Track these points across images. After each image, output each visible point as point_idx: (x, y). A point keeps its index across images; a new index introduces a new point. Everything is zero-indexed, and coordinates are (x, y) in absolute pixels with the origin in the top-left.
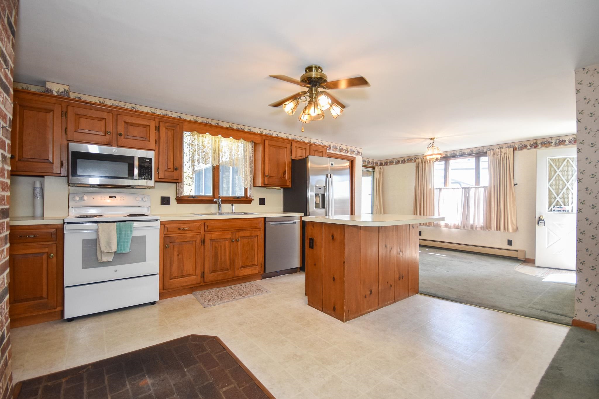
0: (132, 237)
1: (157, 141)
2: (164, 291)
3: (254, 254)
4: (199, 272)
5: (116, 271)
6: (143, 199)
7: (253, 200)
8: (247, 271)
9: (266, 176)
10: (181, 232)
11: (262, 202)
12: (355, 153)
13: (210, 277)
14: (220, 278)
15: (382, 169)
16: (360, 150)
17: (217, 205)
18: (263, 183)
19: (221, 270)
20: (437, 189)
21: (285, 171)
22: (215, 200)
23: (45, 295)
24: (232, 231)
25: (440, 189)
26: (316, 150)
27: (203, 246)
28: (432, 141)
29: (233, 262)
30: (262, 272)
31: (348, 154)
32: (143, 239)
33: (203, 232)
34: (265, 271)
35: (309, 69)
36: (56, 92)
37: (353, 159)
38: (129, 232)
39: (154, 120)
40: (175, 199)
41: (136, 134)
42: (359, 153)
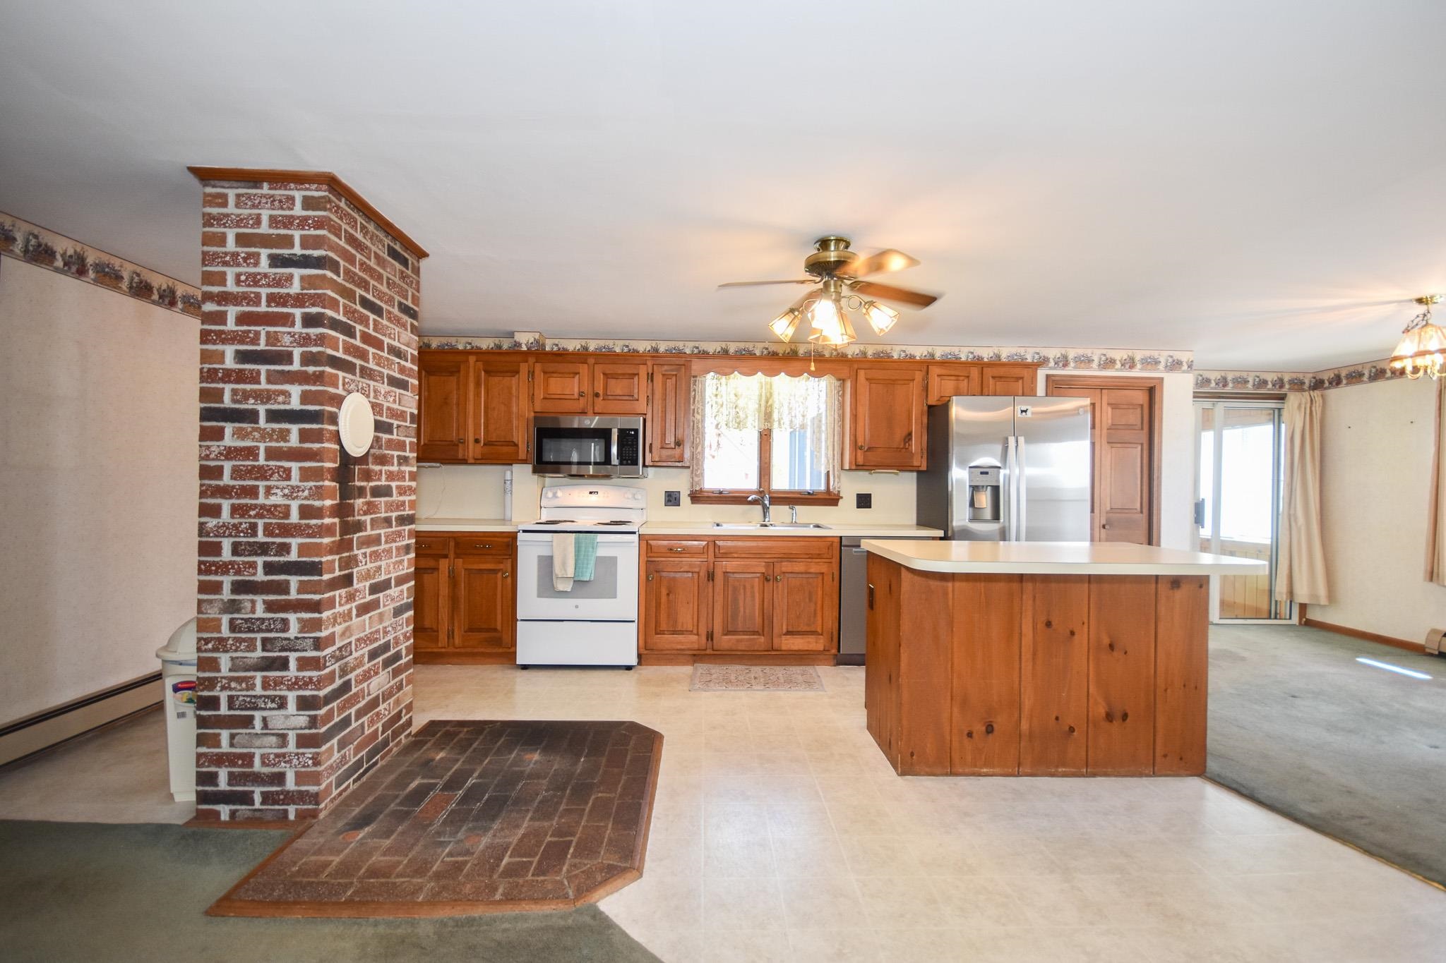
0: (597, 557)
1: (650, 397)
2: (646, 652)
3: (815, 610)
4: (703, 631)
5: (577, 607)
6: (634, 495)
7: (842, 498)
8: (797, 643)
9: (861, 448)
10: (673, 555)
11: (864, 501)
12: (1161, 366)
13: (724, 642)
14: (742, 646)
15: (1318, 400)
16: (1184, 357)
17: (759, 508)
18: (854, 463)
19: (744, 633)
21: (910, 434)
22: (750, 499)
23: (499, 627)
24: (767, 560)
26: (1001, 377)
27: (711, 582)
28: (1421, 309)
29: (768, 620)
30: (834, 651)
31: (1136, 373)
32: (613, 561)
33: (711, 559)
34: (839, 651)
35: (824, 244)
36: (526, 345)
37: (1152, 385)
38: (591, 550)
39: (646, 364)
40: (689, 495)
41: (619, 392)
42: (1179, 363)
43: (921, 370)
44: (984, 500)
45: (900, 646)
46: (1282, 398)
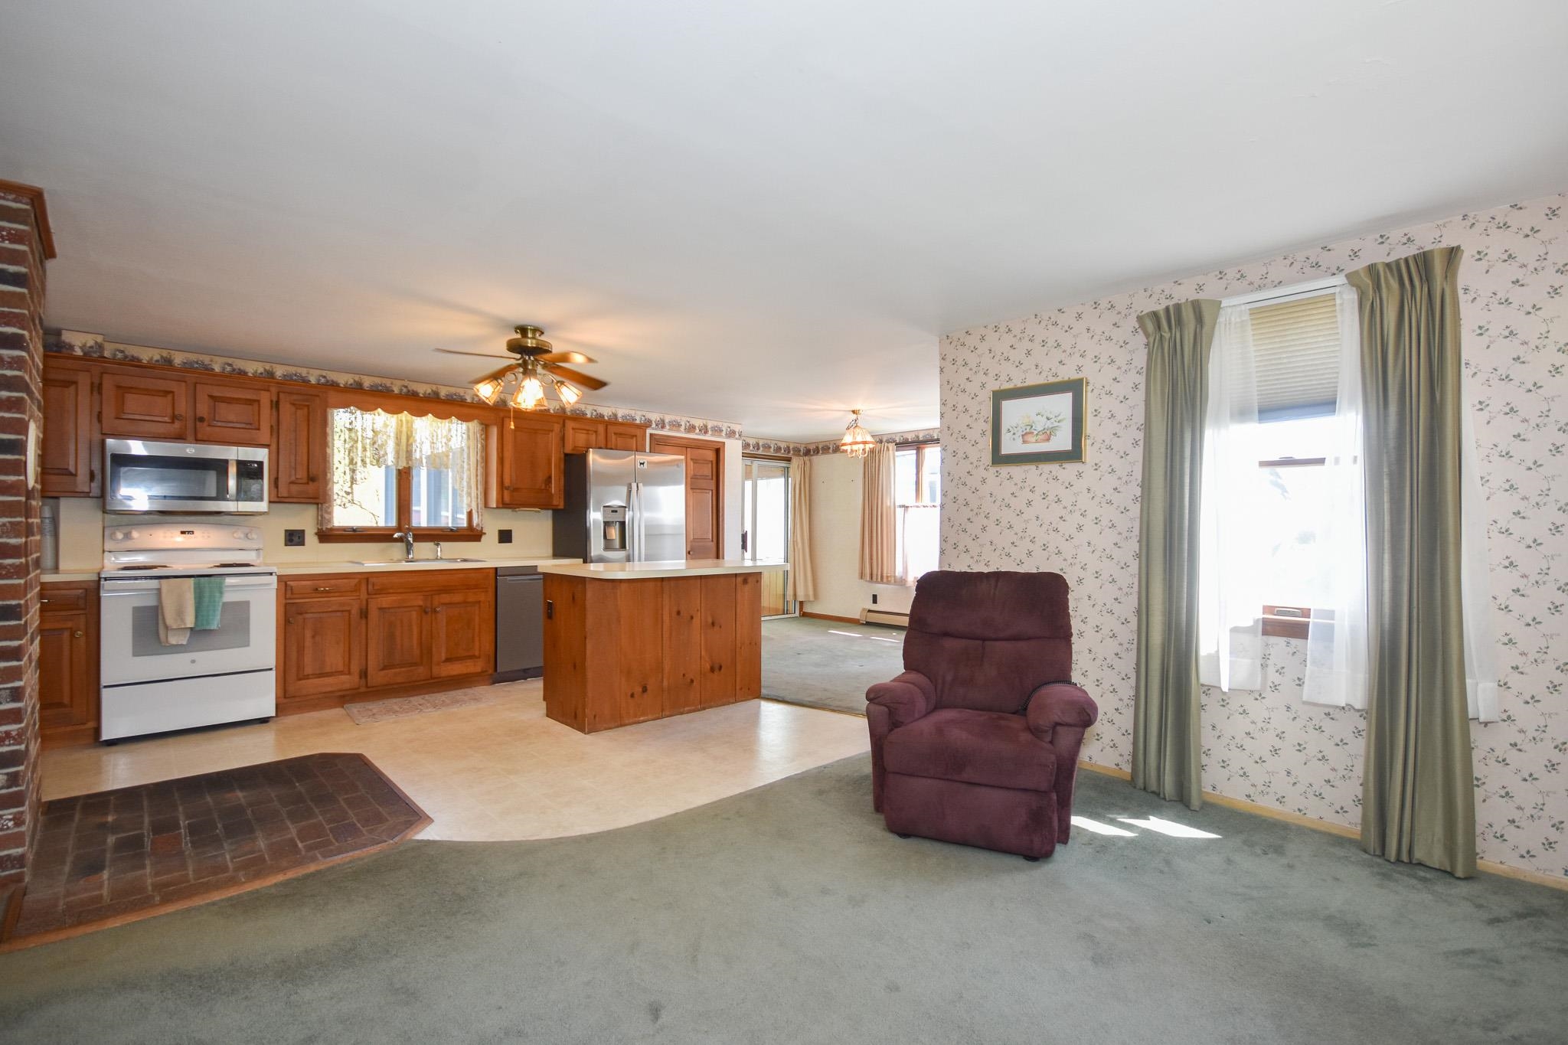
0: (225, 604)
1: (275, 427)
2: (285, 701)
3: (473, 637)
4: (355, 668)
5: (193, 661)
6: (247, 534)
7: (485, 534)
8: (456, 669)
9: (507, 488)
10: (319, 595)
11: (505, 537)
12: (724, 434)
13: (377, 677)
14: (399, 679)
15: (808, 462)
16: (737, 428)
17: (401, 546)
18: (500, 501)
19: (401, 666)
20: (900, 506)
21: (550, 477)
22: (396, 536)
23: (66, 700)
24: (426, 594)
25: (906, 507)
26: (621, 434)
27: (364, 621)
28: (854, 416)
29: (426, 652)
30: (491, 671)
31: (708, 437)
32: (245, 606)
33: (364, 596)
34: (496, 670)
36: (80, 348)
37: (718, 447)
38: (218, 595)
39: (268, 391)
40: (316, 534)
41: (232, 417)
42: (734, 432)
43: (558, 423)
44: (614, 533)
45: (585, 638)
46: (789, 460)
